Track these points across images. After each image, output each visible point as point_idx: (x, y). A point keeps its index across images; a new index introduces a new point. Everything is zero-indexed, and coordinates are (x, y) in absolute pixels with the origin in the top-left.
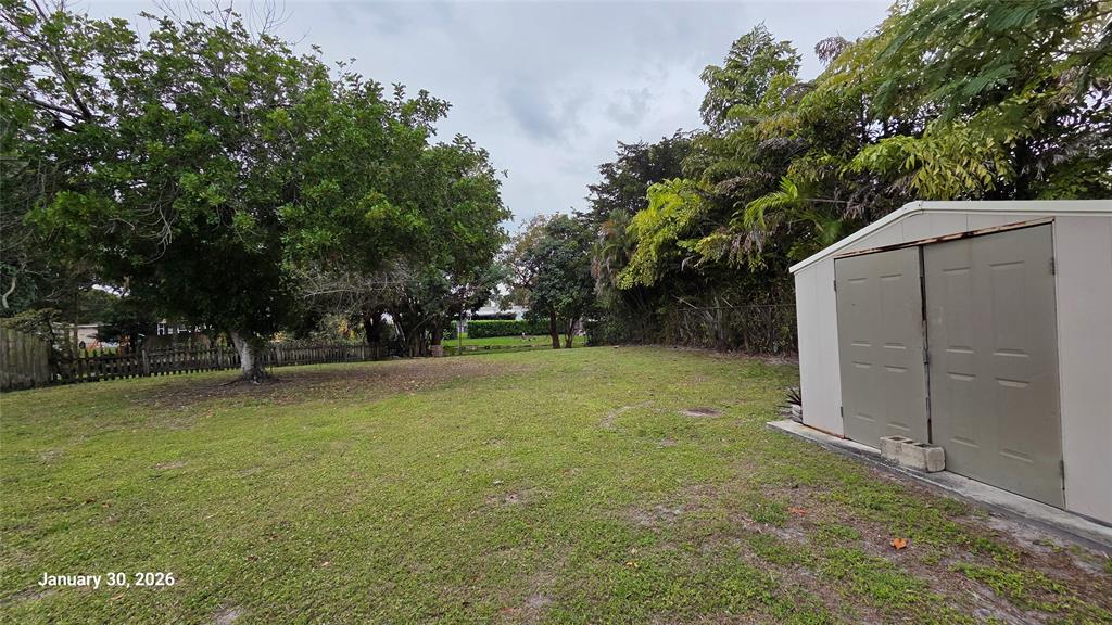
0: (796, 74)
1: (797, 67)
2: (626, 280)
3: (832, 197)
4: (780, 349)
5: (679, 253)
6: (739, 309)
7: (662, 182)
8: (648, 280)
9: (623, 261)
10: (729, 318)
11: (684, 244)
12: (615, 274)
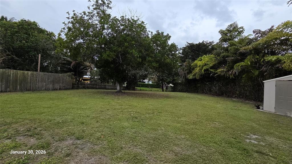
0: (243, 34)
1: (243, 32)
2: (190, 77)
3: (257, 65)
4: (235, 97)
5: (210, 72)
6: (224, 87)
7: (206, 55)
8: (198, 77)
9: (190, 72)
10: (220, 89)
11: (212, 70)
12: (188, 75)
